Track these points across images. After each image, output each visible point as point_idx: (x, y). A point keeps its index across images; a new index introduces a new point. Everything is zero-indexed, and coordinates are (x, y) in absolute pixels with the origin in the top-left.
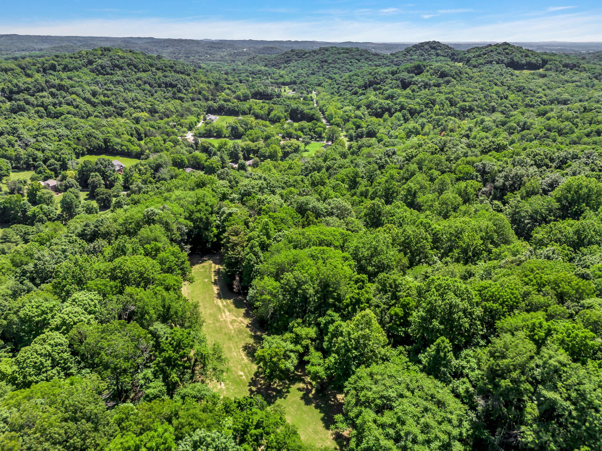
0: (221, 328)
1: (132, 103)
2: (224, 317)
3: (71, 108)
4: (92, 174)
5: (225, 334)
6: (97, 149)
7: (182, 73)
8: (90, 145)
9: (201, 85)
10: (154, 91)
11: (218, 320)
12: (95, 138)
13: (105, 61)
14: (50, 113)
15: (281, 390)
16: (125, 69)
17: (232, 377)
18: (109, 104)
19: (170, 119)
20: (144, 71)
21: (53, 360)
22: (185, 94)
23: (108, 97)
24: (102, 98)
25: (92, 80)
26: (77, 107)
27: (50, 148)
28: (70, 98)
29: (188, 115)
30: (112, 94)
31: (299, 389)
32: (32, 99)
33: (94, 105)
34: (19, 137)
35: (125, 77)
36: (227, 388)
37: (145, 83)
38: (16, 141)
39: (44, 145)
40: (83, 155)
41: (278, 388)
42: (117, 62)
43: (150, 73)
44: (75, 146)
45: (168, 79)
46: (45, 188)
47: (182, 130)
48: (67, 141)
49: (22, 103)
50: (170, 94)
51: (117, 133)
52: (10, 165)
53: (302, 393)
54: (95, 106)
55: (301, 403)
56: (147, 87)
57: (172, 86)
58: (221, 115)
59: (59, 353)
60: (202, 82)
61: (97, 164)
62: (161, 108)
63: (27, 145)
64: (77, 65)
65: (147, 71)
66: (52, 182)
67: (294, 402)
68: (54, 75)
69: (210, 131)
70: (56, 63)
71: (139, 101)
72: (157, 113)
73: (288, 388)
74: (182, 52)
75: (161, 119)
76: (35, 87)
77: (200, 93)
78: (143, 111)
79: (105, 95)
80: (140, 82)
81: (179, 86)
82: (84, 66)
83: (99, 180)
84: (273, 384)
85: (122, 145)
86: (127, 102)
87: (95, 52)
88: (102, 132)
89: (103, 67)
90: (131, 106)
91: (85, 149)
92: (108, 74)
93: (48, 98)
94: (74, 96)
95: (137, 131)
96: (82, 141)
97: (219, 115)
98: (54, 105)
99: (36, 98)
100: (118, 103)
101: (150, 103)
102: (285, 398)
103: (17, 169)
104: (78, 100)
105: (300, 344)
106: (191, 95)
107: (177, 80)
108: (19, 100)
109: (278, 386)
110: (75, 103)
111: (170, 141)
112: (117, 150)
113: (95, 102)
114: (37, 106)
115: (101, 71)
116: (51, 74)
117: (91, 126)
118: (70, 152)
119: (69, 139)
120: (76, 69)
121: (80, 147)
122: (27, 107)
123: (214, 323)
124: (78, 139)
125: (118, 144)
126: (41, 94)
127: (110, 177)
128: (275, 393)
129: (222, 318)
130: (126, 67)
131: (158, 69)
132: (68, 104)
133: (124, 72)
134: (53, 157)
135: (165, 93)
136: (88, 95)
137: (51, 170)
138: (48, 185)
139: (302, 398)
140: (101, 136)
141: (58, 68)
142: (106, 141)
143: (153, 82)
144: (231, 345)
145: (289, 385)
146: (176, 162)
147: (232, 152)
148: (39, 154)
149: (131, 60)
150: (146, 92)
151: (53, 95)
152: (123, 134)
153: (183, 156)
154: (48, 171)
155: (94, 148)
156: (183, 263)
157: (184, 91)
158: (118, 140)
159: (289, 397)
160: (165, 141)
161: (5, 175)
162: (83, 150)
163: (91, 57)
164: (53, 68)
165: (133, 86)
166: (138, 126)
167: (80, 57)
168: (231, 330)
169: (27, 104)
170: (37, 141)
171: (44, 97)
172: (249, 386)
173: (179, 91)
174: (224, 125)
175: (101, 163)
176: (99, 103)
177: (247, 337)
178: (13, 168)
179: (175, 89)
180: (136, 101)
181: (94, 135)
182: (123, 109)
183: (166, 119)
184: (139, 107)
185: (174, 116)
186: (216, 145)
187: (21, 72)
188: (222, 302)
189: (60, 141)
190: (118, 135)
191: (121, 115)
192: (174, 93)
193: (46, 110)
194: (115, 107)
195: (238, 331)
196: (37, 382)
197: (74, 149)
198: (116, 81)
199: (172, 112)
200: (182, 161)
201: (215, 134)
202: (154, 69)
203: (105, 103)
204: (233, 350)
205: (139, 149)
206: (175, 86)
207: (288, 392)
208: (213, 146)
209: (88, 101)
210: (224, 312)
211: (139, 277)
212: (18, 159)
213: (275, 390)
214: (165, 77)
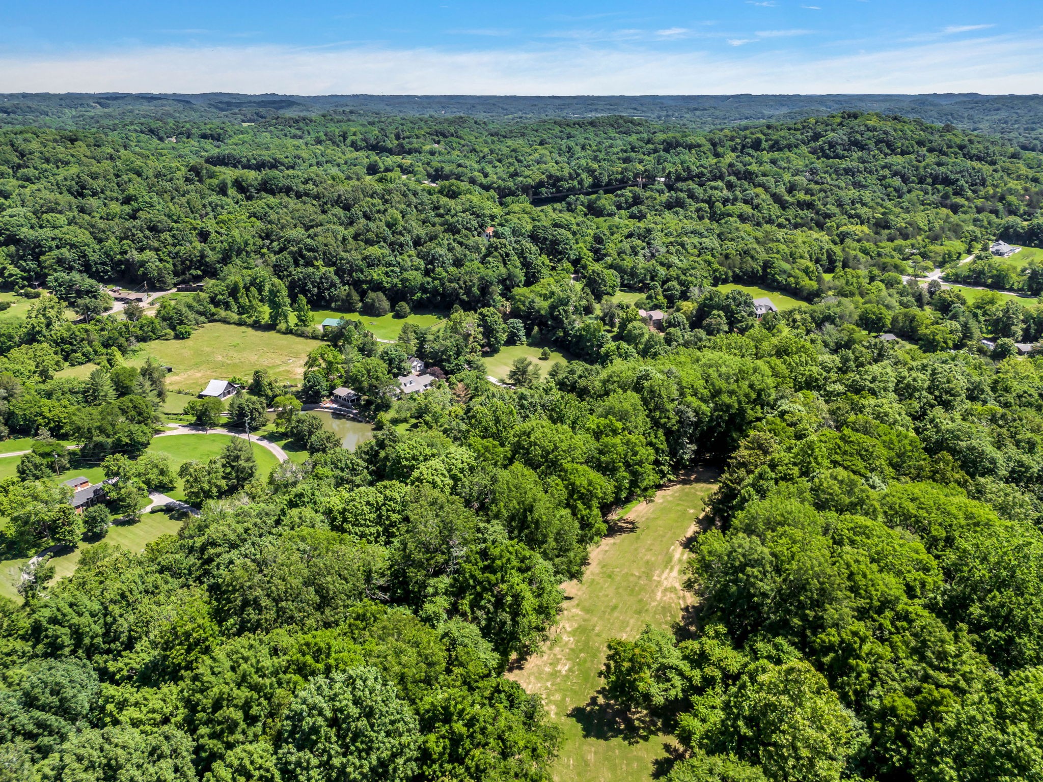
0: (643, 589)
1: (848, 208)
2: (664, 577)
3: (747, 209)
4: (715, 312)
5: (641, 601)
6: (749, 277)
7: (979, 159)
8: (740, 268)
9: (1013, 184)
10: (905, 189)
11: (649, 576)
12: (753, 258)
13: (839, 136)
14: (715, 213)
15: (639, 728)
16: (869, 149)
17: (588, 664)
18: (809, 205)
19: (909, 242)
20: (903, 153)
21: (380, 516)
22: (968, 199)
23: (812, 195)
24: (802, 196)
25: (806, 166)
26: (756, 207)
27: (680, 264)
28: (752, 191)
29: (949, 238)
30: (821, 191)
31: (667, 747)
32: (699, 191)
33: (784, 205)
34: (648, 244)
35: (863, 162)
36: (567, 676)
37: (895, 174)
38: (643, 248)
39: (674, 259)
40: (725, 281)
41: (636, 723)
42: (859, 137)
43: (913, 157)
44: (716, 266)
45: (943, 169)
46: (644, 320)
47: (923, 264)
48: (710, 258)
49: (682, 195)
50: (936, 198)
51: (791, 255)
52: (619, 280)
53: (667, 755)
54: (784, 209)
55: (647, 769)
56: (897, 182)
57: (947, 181)
58: (1029, 246)
59: (388, 510)
60: (1019, 178)
61: (728, 297)
62: (900, 220)
63: (653, 256)
64: (793, 140)
65: (908, 153)
66: (658, 315)
67: (639, 759)
68: (753, 157)
69: (982, 272)
70: (763, 137)
71: (864, 204)
72: (889, 228)
73: (652, 732)
74: (1023, 120)
75: (891, 239)
76: (711, 172)
77: (1002, 199)
78: (862, 223)
79: (808, 191)
80: (887, 172)
81: (962, 182)
82: (804, 143)
83: (720, 324)
84: (634, 713)
85: (790, 276)
86: (840, 205)
87: (832, 120)
88: (768, 251)
89: (832, 145)
90: (846, 213)
91: (730, 274)
92: (837, 156)
93: (721, 190)
94: (759, 190)
95: (829, 256)
96: (730, 261)
97: (1024, 245)
98: (725, 201)
99: (705, 190)
100: (825, 205)
101: (883, 210)
102: (630, 743)
103: (628, 287)
104: (764, 196)
105: (702, 670)
106: (979, 202)
107: (961, 172)
108: (681, 191)
109: (638, 719)
110: (755, 202)
111: (882, 281)
112: (779, 282)
113: (787, 202)
114: (703, 201)
115: (829, 152)
116: (749, 154)
117: (756, 239)
118: (706, 274)
119: (713, 256)
120: (789, 147)
121: (723, 269)
122: (688, 201)
123: (640, 577)
124: (727, 257)
125: (785, 272)
126: (712, 184)
127: (741, 321)
128: (622, 727)
129: (660, 576)
130: (872, 146)
131: (931, 150)
132: (746, 202)
133: (864, 154)
134: (678, 278)
135: (926, 193)
136: (781, 190)
137: (665, 296)
138: (651, 317)
139: (656, 762)
140: (763, 256)
141: (765, 145)
142: (766, 265)
143: (910, 173)
144: (632, 622)
145: (659, 730)
146: (867, 319)
147: (998, 320)
148: (662, 271)
149: (886, 133)
150: (889, 190)
151: (730, 186)
152: (801, 257)
153: (884, 310)
154: (660, 297)
155: (745, 273)
156: (640, 463)
157: (970, 193)
158: (786, 266)
159: (638, 746)
160: (872, 279)
161: (608, 294)
162: (726, 274)
163: (820, 129)
164: (757, 145)
165: (872, 179)
166: (837, 249)
167: (804, 127)
168: (655, 600)
169: (689, 197)
170: (668, 252)
171: (716, 188)
172: (599, 692)
173: (959, 193)
174: (1021, 264)
175: (734, 299)
176: (792, 204)
177: (666, 623)
178: (622, 285)
179: (950, 189)
180: (858, 206)
181: (753, 252)
182: (828, 216)
183: (900, 242)
184: (858, 216)
185: (919, 238)
186: (970, 301)
187: (709, 150)
188: (682, 554)
189: (699, 256)
190: (792, 258)
191: (821, 226)
192: (946, 196)
193: (710, 208)
194: (817, 213)
195: (663, 608)
196: (350, 533)
197: (715, 271)
198: (844, 169)
199: (920, 229)
200: (880, 319)
201: (990, 281)
202: (923, 151)
203: (801, 205)
204: (628, 629)
205: (814, 285)
206: (954, 182)
207: (646, 739)
208: (964, 303)
209: (777, 198)
210: (672, 569)
211: (542, 457)
212: (633, 274)
213: (629, 723)
214: (939, 164)
